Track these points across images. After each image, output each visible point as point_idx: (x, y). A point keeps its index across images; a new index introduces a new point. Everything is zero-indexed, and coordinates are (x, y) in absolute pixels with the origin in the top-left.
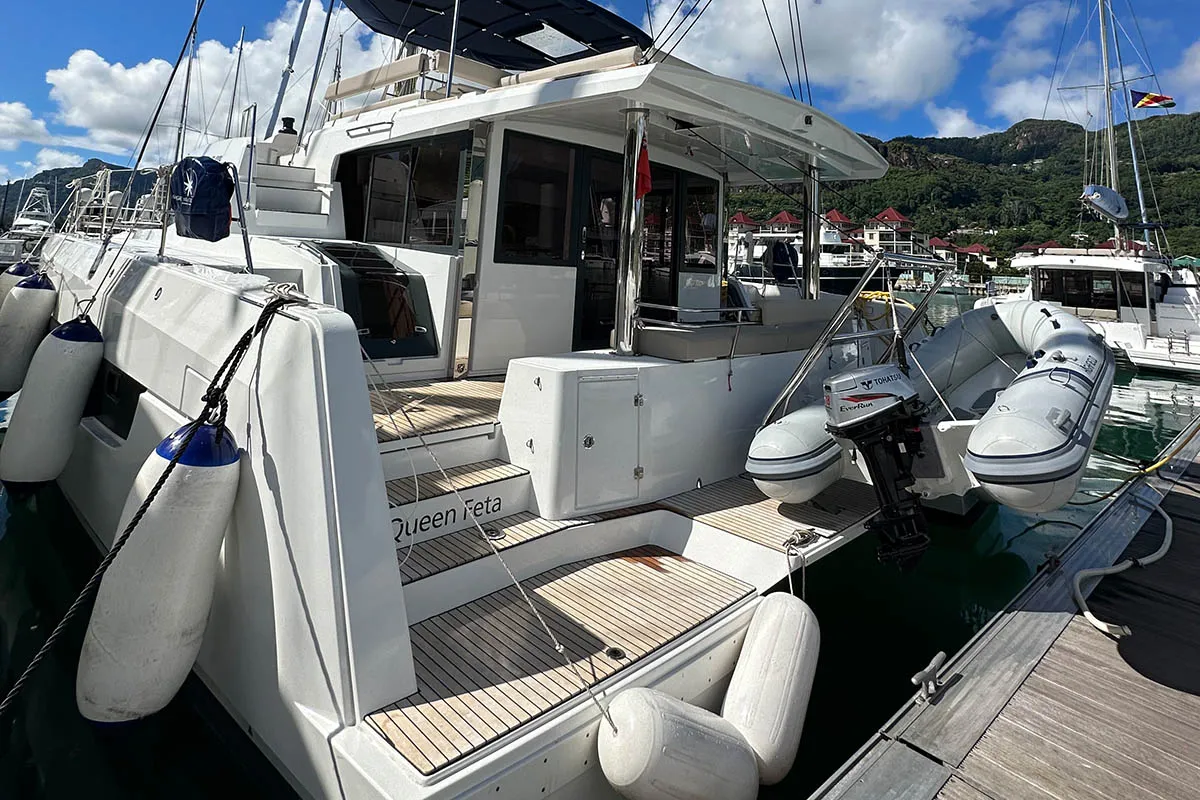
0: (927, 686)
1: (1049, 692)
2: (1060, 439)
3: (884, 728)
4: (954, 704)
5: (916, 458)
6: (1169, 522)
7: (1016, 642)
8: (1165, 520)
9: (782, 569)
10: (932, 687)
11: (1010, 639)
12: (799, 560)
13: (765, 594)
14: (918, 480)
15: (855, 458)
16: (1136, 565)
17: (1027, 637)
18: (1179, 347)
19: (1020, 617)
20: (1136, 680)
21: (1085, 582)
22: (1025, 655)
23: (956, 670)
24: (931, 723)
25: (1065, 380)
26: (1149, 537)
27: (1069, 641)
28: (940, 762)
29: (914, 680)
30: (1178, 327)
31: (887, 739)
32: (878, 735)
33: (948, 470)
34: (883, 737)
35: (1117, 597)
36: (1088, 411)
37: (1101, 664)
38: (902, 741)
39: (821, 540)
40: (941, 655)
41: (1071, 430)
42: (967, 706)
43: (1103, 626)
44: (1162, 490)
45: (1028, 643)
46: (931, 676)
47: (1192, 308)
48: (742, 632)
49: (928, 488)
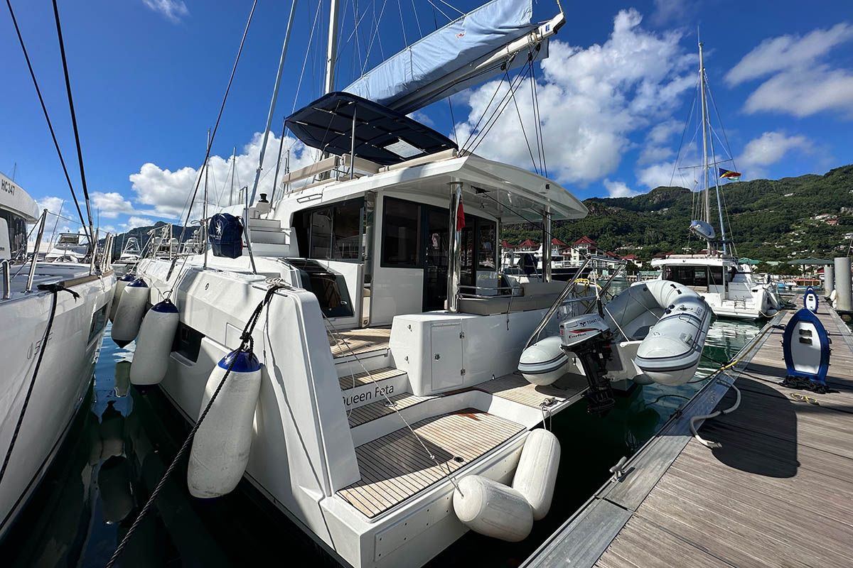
0: (617, 473)
1: (680, 475)
2: (686, 349)
3: (596, 494)
4: (632, 481)
5: (608, 361)
6: (739, 392)
7: (661, 452)
8: (736, 392)
9: (540, 417)
10: (620, 474)
11: (659, 450)
12: (549, 413)
13: (531, 430)
14: (609, 372)
15: (575, 362)
16: (722, 413)
17: (667, 449)
18: (740, 305)
19: (664, 439)
20: (724, 468)
21: (696, 422)
22: (667, 458)
23: (632, 465)
24: (620, 491)
25: (688, 320)
26: (729, 399)
27: (689, 451)
28: (626, 509)
29: (611, 470)
30: (740, 295)
31: (598, 499)
32: (593, 497)
33: (625, 367)
34: (596, 498)
35: (714, 429)
36: (700, 335)
37: (707, 462)
38: (606, 499)
39: (559, 403)
40: (624, 458)
41: (692, 344)
42: (638, 483)
43: (705, 442)
44: (733, 377)
45: (669, 451)
46: (619, 469)
47: (748, 285)
48: (520, 448)
49: (614, 376)
